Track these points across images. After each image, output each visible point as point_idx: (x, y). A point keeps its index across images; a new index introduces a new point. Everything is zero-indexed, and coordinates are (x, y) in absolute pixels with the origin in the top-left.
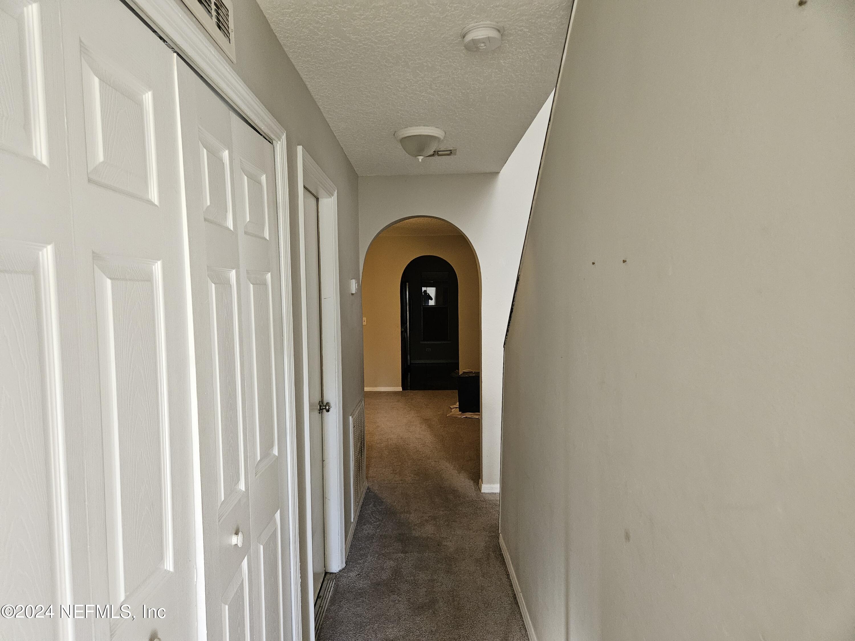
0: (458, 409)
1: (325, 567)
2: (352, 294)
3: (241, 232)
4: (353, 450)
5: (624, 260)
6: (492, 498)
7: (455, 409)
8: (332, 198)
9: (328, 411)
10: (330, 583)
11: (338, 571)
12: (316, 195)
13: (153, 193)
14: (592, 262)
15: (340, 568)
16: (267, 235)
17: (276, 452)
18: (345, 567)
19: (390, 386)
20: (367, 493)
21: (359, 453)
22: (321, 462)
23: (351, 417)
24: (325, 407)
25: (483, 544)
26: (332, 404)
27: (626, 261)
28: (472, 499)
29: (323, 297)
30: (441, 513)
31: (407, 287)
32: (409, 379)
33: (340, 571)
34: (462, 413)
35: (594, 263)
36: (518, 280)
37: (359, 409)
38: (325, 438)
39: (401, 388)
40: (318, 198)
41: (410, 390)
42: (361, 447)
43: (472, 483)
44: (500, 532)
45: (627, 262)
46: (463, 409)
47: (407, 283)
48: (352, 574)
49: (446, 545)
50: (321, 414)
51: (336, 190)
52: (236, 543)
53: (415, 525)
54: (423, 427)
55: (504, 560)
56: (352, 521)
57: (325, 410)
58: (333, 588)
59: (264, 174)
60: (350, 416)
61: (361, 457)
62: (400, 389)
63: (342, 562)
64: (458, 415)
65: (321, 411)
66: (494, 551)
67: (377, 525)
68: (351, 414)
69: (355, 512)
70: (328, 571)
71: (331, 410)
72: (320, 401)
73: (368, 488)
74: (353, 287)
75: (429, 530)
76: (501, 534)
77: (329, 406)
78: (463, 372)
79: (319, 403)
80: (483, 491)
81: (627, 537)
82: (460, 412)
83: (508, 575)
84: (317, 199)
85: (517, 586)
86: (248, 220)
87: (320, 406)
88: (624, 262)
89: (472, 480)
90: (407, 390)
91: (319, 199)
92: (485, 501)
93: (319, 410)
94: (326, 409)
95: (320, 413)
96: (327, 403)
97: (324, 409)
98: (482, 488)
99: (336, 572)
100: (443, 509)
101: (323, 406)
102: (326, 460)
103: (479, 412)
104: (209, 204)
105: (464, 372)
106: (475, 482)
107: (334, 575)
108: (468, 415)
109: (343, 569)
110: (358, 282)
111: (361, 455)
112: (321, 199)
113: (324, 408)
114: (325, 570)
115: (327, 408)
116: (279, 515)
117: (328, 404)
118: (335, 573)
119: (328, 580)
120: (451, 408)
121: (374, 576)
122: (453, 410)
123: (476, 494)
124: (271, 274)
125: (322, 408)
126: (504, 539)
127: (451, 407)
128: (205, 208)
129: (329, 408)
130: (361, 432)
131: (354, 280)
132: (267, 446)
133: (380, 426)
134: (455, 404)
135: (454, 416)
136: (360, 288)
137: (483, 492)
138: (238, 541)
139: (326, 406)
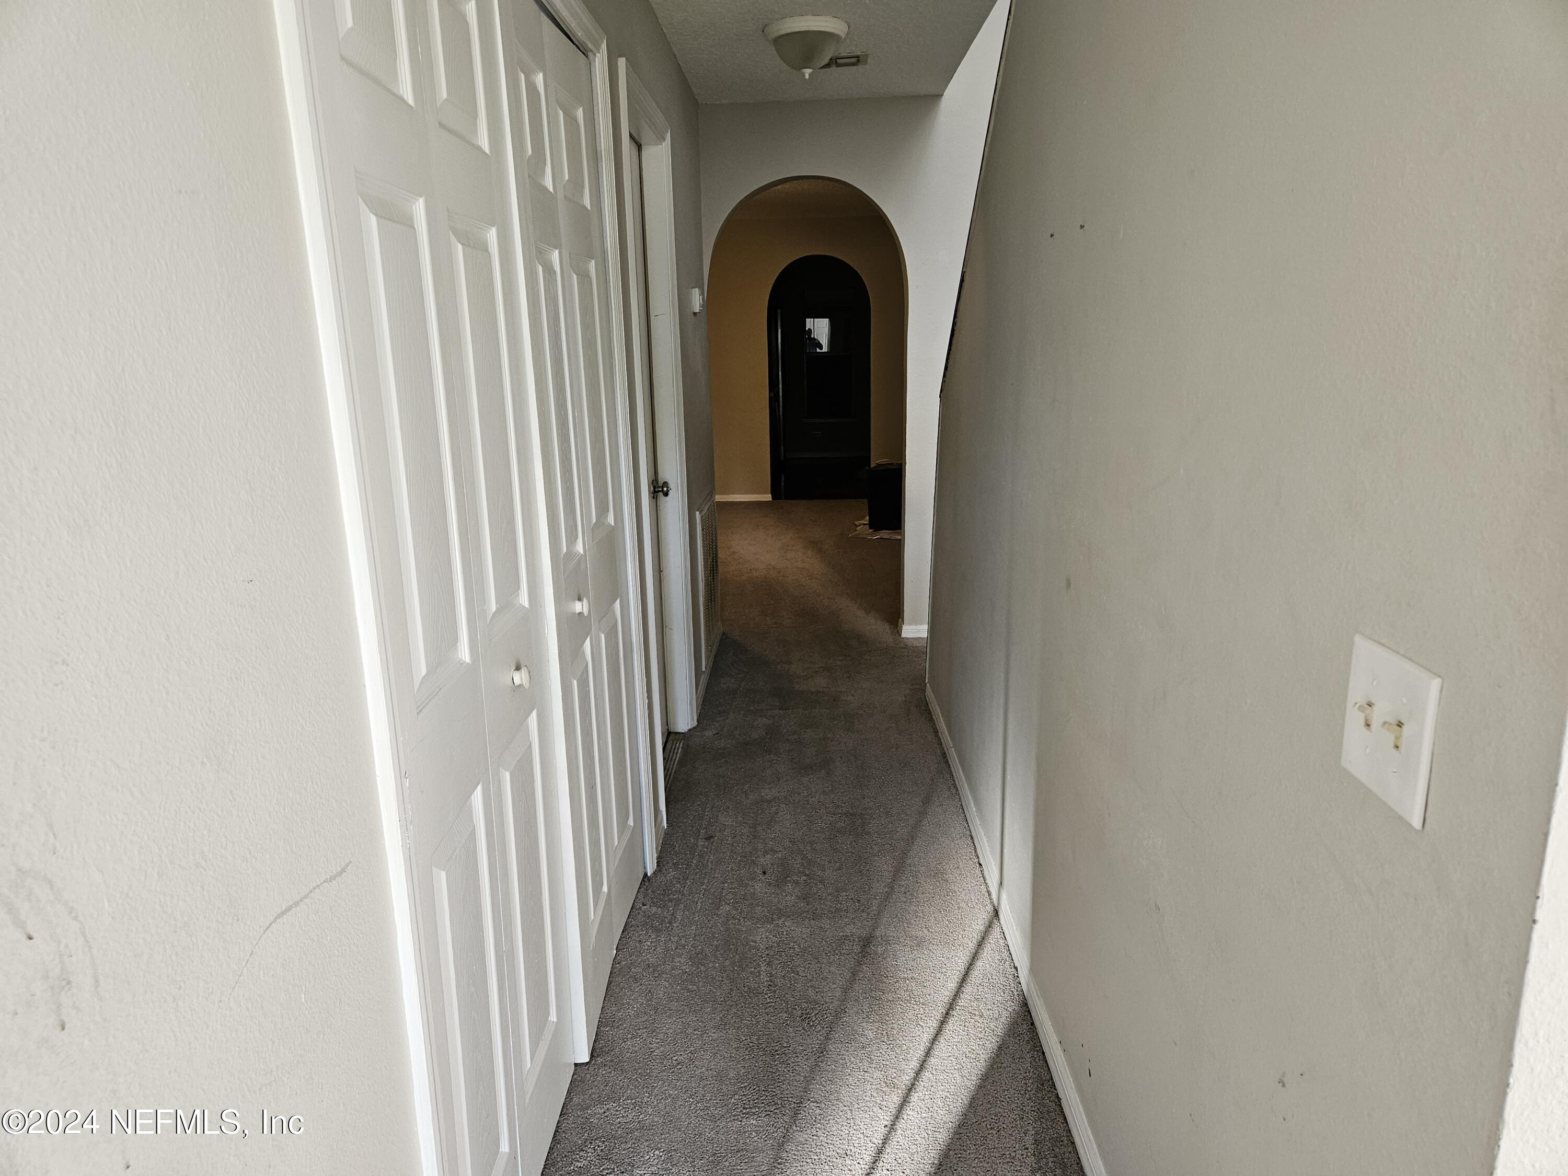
0: (868, 526)
1: (667, 725)
2: (695, 314)
3: (560, 195)
4: (703, 565)
5: (1081, 226)
6: (918, 645)
7: (863, 527)
8: (662, 144)
9: (666, 494)
10: (676, 743)
11: (687, 731)
12: (637, 138)
13: (482, 133)
14: (1050, 234)
15: (690, 727)
16: (587, 202)
17: (611, 520)
18: (697, 725)
19: (752, 493)
20: (721, 640)
21: (710, 573)
22: (658, 574)
23: (697, 513)
24: (661, 489)
25: (901, 699)
26: (671, 485)
27: (1083, 227)
28: (887, 646)
29: (652, 313)
30: (839, 663)
31: (779, 316)
32: (783, 484)
33: (690, 730)
34: (874, 531)
35: (1053, 235)
36: (962, 281)
37: (709, 504)
38: (662, 535)
39: (770, 495)
40: (641, 145)
41: (786, 498)
42: (713, 565)
43: (887, 626)
44: (927, 681)
45: (1085, 228)
46: (875, 525)
47: (779, 311)
48: (709, 733)
49: (846, 701)
50: (655, 499)
51: (669, 131)
52: (581, 611)
53: (798, 677)
54: (809, 553)
55: (931, 716)
56: (704, 669)
57: (661, 493)
58: (682, 748)
59: (581, 107)
60: (697, 511)
61: (714, 581)
62: (768, 497)
63: (693, 719)
64: (868, 534)
65: (656, 495)
66: (917, 706)
67: (741, 678)
68: (698, 509)
69: (707, 658)
70: (672, 731)
71: (670, 493)
72: (653, 480)
73: (724, 634)
74: (697, 300)
75: (821, 682)
76: (928, 685)
77: (668, 487)
78: (876, 464)
79: (652, 482)
80: (904, 635)
81: (1068, 584)
82: (870, 530)
83: (936, 732)
84: (639, 146)
85: (947, 740)
86: (567, 178)
87: (654, 487)
88: (1081, 228)
89: (888, 622)
90: (779, 499)
91: (642, 147)
92: (906, 647)
93: (653, 494)
94: (662, 491)
95: (653, 497)
96: (664, 482)
97: (660, 491)
98: (903, 631)
99: (683, 731)
100: (841, 658)
101: (659, 487)
102: (664, 569)
103: (901, 529)
104: (530, 153)
105: (878, 465)
106: (892, 624)
107: (681, 735)
108: (885, 534)
109: (694, 728)
110: (702, 294)
111: (714, 579)
112: (645, 146)
113: (659, 489)
114: (668, 730)
115: (665, 489)
116: (619, 605)
117: (665, 484)
118: (683, 733)
119: (673, 742)
120: (856, 525)
121: (740, 735)
122: (858, 528)
123: (893, 639)
124: (596, 262)
125: (656, 490)
126: (933, 691)
127: (857, 523)
128: (528, 157)
129: (668, 491)
130: (712, 542)
131: (697, 289)
132: (602, 510)
133: (737, 553)
134: (863, 518)
135: (861, 536)
136: (709, 303)
137: (904, 637)
138: (583, 607)
139: (662, 487)
